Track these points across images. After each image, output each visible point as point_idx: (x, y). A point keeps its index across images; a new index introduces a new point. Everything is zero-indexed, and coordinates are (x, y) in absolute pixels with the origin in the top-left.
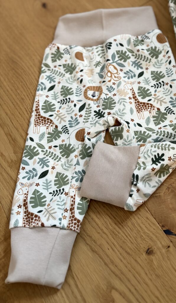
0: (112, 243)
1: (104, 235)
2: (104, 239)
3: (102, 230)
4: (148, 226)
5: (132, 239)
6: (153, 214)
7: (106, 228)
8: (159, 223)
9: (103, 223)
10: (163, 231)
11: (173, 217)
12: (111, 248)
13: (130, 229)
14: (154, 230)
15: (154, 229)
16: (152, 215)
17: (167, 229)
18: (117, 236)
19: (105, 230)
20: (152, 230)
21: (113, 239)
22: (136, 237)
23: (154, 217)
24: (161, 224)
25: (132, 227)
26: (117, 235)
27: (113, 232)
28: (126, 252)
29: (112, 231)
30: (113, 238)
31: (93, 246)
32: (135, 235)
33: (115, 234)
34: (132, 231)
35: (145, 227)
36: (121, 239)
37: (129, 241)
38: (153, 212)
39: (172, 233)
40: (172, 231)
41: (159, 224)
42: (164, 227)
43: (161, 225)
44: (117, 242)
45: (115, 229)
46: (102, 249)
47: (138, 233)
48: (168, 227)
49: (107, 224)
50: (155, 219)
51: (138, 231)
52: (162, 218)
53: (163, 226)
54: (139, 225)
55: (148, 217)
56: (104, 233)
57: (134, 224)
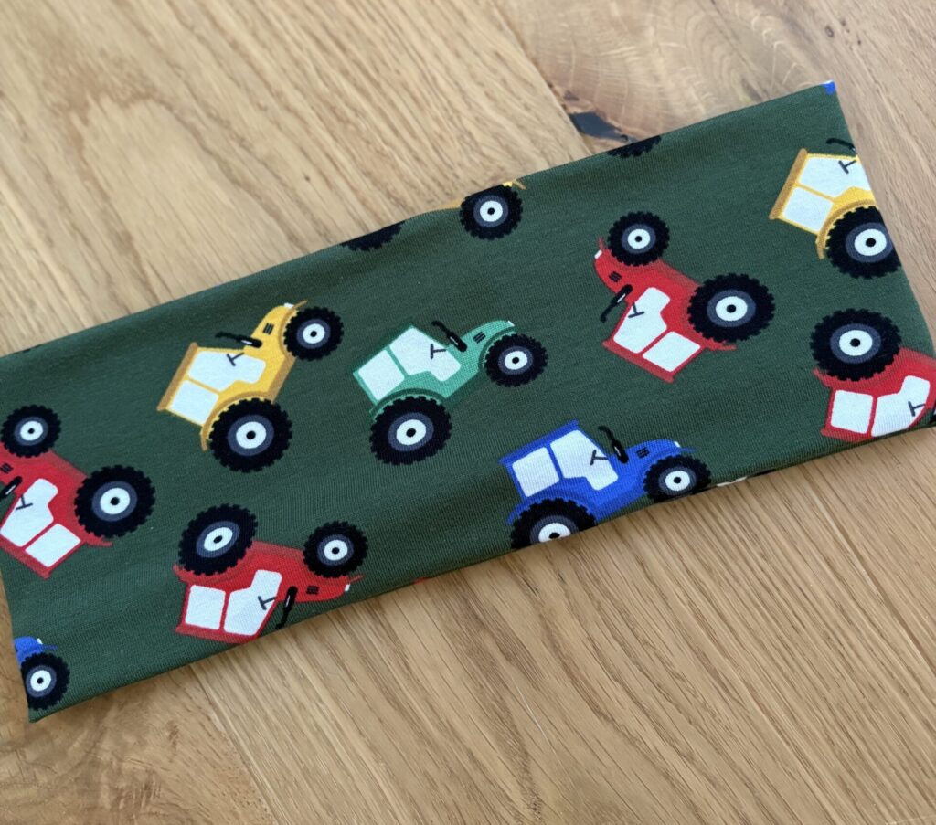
0: (328, 156)
1: (289, 121)
2: (289, 134)
3: (278, 95)
4: (499, 91)
5: (420, 141)
6: (528, 41)
7: (297, 87)
8: (554, 82)
9: (286, 66)
10: (568, 119)
11: (623, 59)
12: (321, 173)
13: (415, 99)
14: (527, 114)
15: (527, 108)
16: (523, 45)
17: (587, 111)
18: (351, 127)
19: (294, 98)
20: (520, 110)
21: (330, 140)
22: (441, 137)
23: (534, 53)
24: (560, 85)
25: (421, 93)
26: (348, 121)
27: (333, 109)
28: (389, 195)
29: (326, 103)
30: (331, 133)
31: (235, 162)
32: (435, 127)
33: (339, 119)
34: (421, 108)
35: (487, 94)
36: (368, 142)
37: (404, 151)
38: (528, 32)
39: (611, 127)
40: (610, 121)
41: (551, 86)
42: (576, 99)
43: (562, 94)
44: (348, 150)
45: (341, 95)
46: (277, 177)
47: (451, 119)
48: (592, 101)
49: (304, 72)
50: (536, 63)
51: (452, 113)
52: (570, 60)
53: (570, 97)
54: (457, 84)
55: (502, 54)
56: (288, 109)
57: (434, 79)
